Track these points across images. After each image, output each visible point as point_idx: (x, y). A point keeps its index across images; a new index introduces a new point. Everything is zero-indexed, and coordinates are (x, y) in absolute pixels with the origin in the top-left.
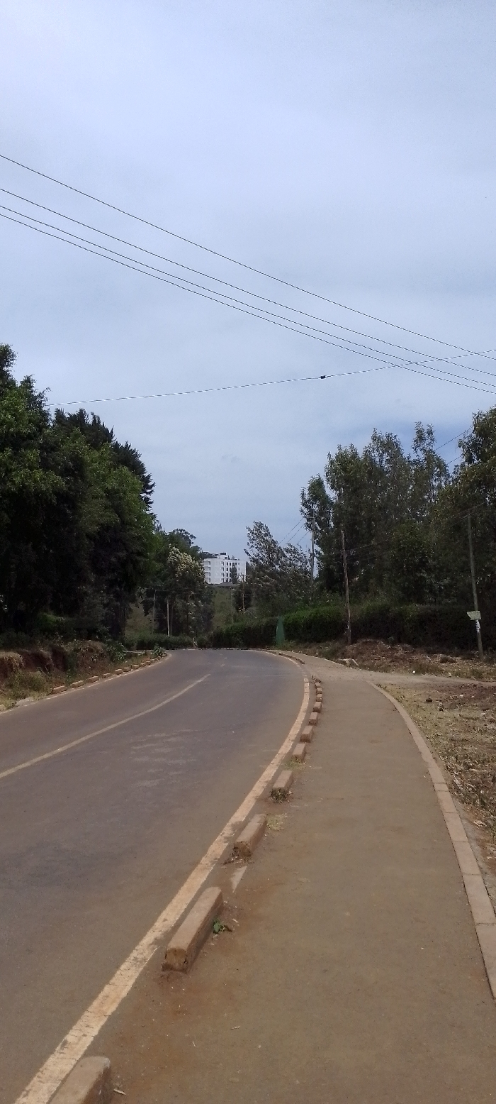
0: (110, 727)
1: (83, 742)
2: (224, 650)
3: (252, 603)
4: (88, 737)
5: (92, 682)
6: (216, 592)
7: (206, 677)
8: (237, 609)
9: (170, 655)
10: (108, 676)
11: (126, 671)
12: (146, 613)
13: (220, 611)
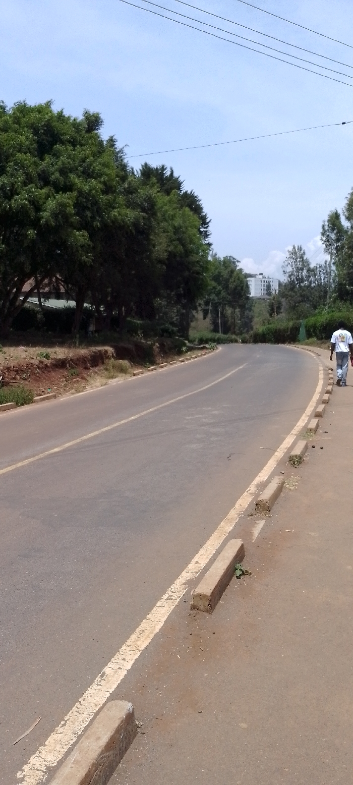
0: (171, 401)
1: (151, 412)
2: (260, 345)
3: (282, 310)
4: (155, 408)
5: (162, 367)
6: (256, 303)
7: (245, 365)
8: (271, 315)
9: (220, 348)
10: (174, 363)
11: (188, 360)
12: (205, 318)
13: (258, 317)
